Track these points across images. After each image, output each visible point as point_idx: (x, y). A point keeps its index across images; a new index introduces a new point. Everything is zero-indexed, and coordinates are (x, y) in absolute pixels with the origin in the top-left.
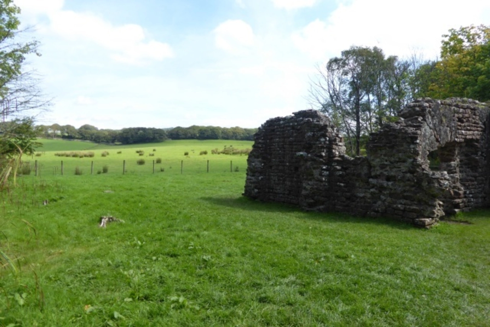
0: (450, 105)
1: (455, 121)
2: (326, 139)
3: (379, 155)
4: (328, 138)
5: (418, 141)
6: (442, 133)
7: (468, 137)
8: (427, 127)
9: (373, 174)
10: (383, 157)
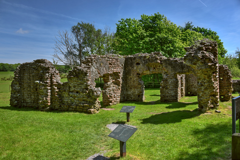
0: (105, 58)
1: (108, 65)
2: (49, 74)
3: (73, 81)
4: (50, 74)
5: (88, 75)
6: (101, 70)
7: (114, 71)
8: (93, 68)
9: (71, 90)
10: (74, 82)
